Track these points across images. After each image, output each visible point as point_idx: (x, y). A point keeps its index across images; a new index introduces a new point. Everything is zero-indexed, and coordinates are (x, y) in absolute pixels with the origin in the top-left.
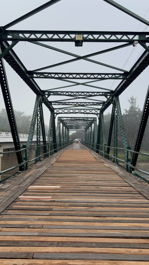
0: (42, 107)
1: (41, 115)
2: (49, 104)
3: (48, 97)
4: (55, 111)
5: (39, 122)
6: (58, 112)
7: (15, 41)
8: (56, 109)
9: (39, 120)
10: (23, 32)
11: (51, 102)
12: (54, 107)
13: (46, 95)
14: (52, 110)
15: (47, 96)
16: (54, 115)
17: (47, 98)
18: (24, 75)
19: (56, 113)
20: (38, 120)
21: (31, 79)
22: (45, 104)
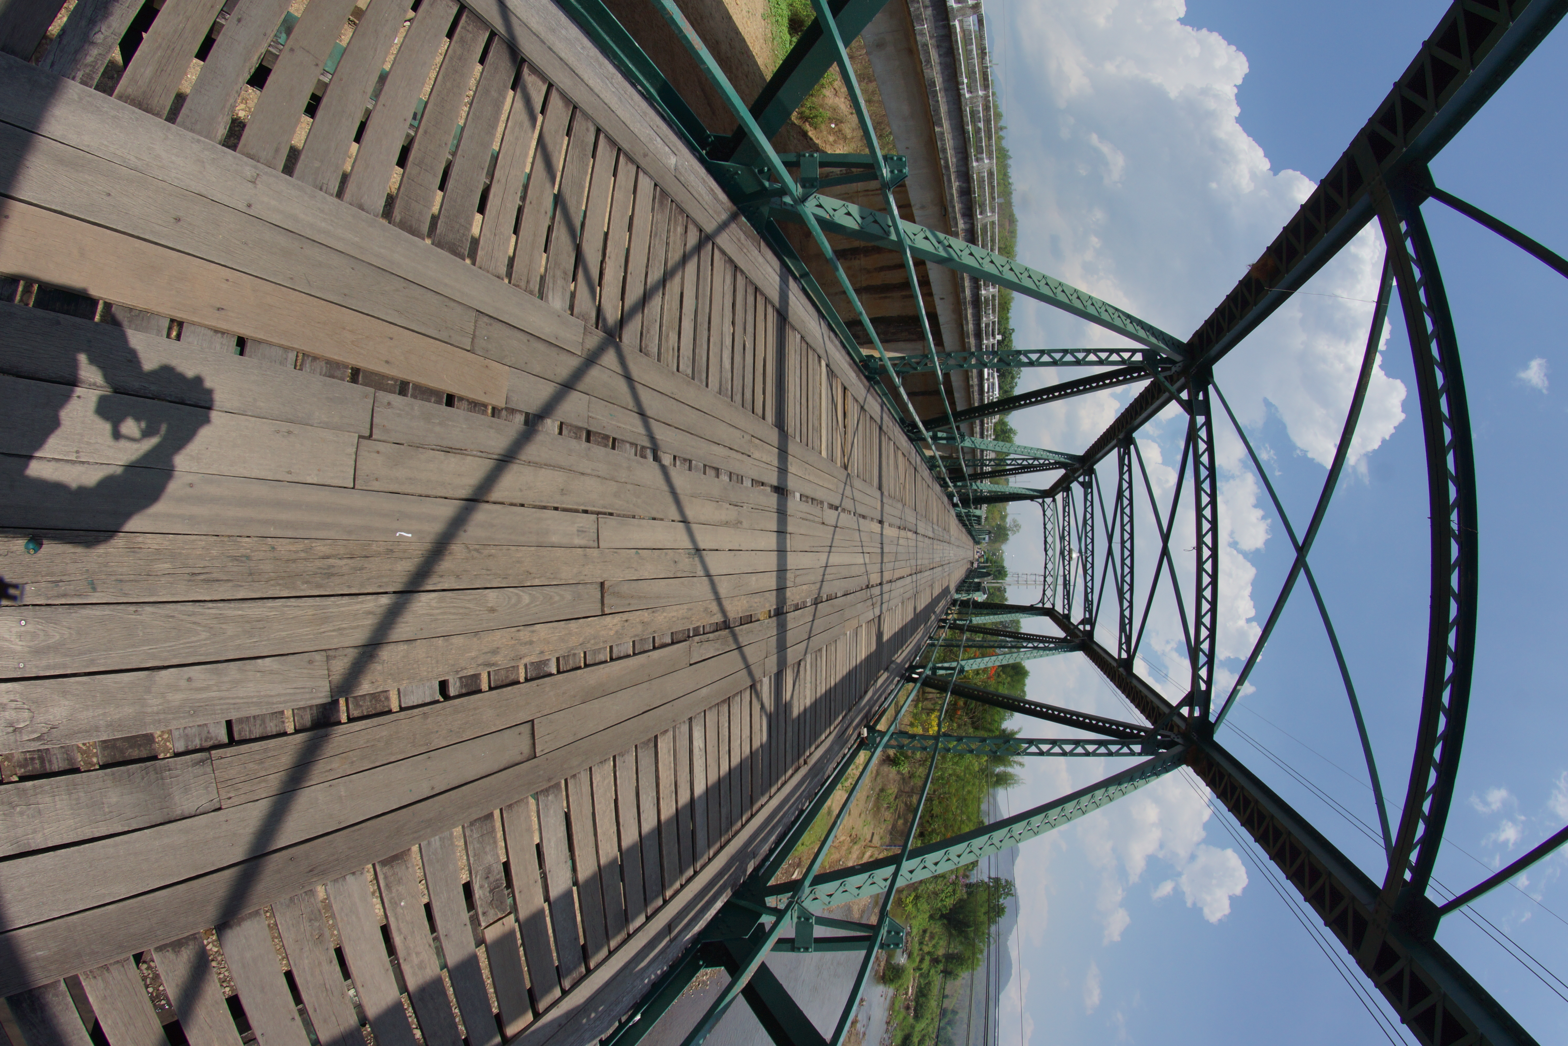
0: (1056, 468)
1: (1036, 466)
2: (1063, 485)
3: (1079, 482)
4: (1048, 500)
5: (1019, 462)
6: (1046, 506)
7: (1189, 407)
8: (1054, 500)
9: (1025, 463)
10: (1208, 424)
11: (1068, 489)
12: (1059, 497)
13: (1084, 479)
14: (1050, 493)
15: (1081, 479)
16: (1038, 497)
17: (1076, 479)
18: (1123, 427)
19: (1044, 502)
20: (1023, 459)
21: (1114, 442)
22: (1063, 477)
